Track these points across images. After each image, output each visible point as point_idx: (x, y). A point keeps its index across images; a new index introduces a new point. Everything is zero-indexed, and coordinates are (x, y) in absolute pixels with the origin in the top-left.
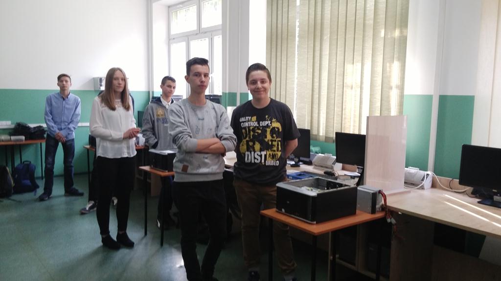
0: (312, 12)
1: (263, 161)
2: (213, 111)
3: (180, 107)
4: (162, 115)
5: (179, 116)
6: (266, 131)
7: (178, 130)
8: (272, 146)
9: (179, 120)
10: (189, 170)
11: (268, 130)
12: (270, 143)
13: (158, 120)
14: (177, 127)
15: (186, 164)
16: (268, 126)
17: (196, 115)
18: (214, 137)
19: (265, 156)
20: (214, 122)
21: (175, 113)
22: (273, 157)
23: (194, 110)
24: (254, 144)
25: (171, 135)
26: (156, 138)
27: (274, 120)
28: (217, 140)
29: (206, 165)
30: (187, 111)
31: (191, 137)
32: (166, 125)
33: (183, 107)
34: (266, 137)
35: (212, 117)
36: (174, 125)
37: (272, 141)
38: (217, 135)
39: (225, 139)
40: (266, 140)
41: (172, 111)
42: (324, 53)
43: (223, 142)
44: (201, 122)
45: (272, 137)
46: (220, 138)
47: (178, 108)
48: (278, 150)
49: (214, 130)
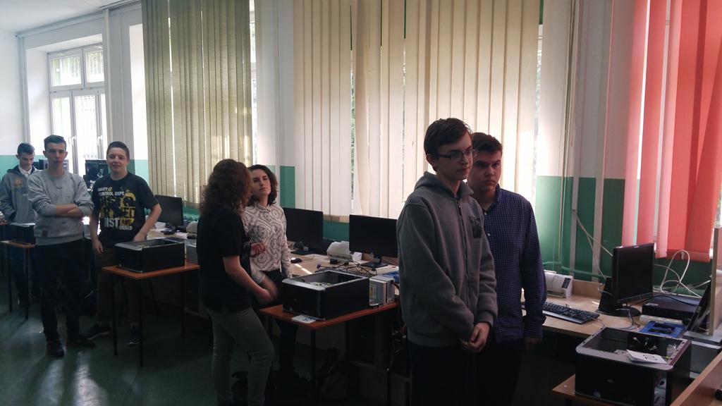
0: (183, 84)
1: (117, 226)
2: (71, 180)
3: (38, 178)
4: (20, 184)
5: (38, 186)
6: (120, 200)
7: (37, 197)
8: (126, 213)
9: (37, 189)
10: (49, 235)
11: (122, 199)
12: (123, 210)
13: (16, 189)
14: (37, 194)
15: (45, 229)
16: (121, 196)
17: (54, 184)
18: (71, 203)
19: (119, 221)
20: (72, 190)
21: (34, 183)
22: (127, 223)
23: (53, 180)
24: (109, 211)
25: (30, 202)
26: (13, 208)
27: (128, 191)
28: (74, 205)
29: (65, 229)
30: (45, 181)
31: (50, 203)
32: (24, 195)
33: (41, 178)
34: (120, 206)
35: (70, 186)
36: (33, 194)
37: (125, 209)
38: (74, 202)
39: (82, 205)
40: (120, 208)
41: (31, 181)
42: (194, 124)
43: (81, 207)
44: (59, 190)
45: (126, 205)
46: (78, 204)
47: (36, 179)
48: (131, 217)
49: (72, 198)
